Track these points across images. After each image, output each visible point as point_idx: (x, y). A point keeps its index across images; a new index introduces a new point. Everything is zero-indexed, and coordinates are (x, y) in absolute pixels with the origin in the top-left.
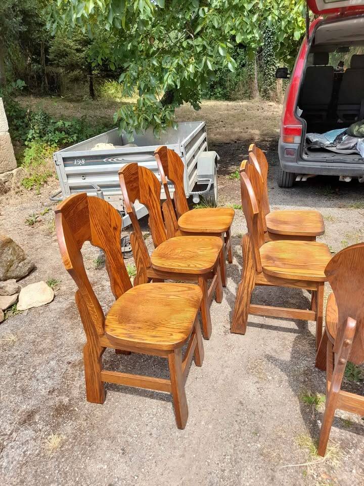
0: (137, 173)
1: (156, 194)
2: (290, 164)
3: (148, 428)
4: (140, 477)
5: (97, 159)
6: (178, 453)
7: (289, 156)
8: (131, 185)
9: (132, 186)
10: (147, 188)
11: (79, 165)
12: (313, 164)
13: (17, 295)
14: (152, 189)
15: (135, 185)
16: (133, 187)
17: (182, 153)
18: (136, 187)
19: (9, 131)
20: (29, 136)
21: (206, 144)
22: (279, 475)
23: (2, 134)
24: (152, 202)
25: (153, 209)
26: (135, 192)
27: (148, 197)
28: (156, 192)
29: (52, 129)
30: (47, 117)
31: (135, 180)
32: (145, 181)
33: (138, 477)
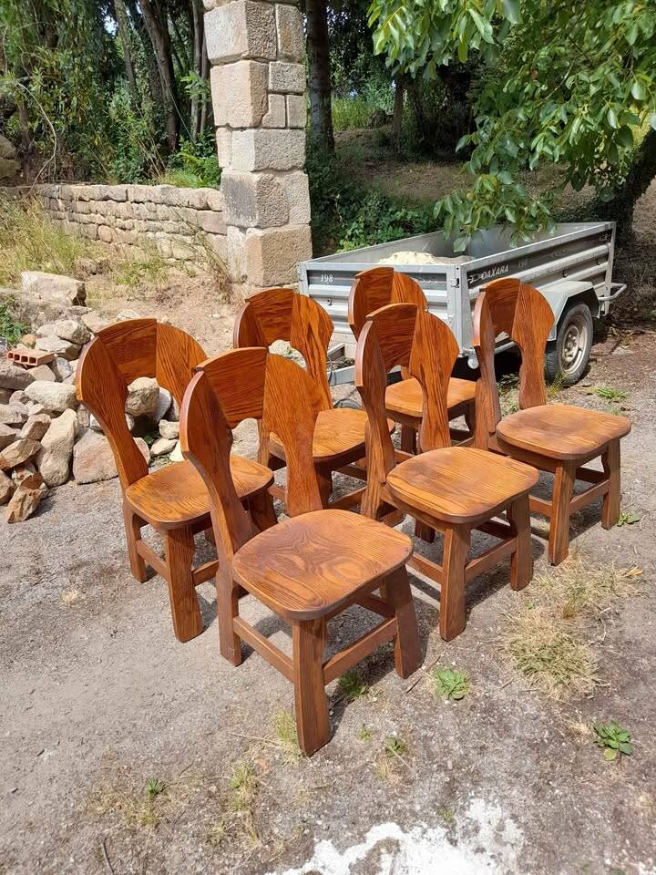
1: (321, 338)
6: (156, 661)
9: (271, 320)
10: (305, 326)
11: (326, 284)
13: (176, 440)
14: (315, 330)
15: (279, 319)
17: (458, 280)
18: (279, 324)
19: (310, 224)
20: (349, 233)
21: (605, 266)
22: (219, 736)
23: (297, 228)
24: (312, 349)
25: (311, 360)
26: (277, 330)
27: (304, 340)
28: (321, 335)
29: (388, 223)
30: (385, 204)
31: (279, 313)
32: (302, 316)
33: (101, 661)
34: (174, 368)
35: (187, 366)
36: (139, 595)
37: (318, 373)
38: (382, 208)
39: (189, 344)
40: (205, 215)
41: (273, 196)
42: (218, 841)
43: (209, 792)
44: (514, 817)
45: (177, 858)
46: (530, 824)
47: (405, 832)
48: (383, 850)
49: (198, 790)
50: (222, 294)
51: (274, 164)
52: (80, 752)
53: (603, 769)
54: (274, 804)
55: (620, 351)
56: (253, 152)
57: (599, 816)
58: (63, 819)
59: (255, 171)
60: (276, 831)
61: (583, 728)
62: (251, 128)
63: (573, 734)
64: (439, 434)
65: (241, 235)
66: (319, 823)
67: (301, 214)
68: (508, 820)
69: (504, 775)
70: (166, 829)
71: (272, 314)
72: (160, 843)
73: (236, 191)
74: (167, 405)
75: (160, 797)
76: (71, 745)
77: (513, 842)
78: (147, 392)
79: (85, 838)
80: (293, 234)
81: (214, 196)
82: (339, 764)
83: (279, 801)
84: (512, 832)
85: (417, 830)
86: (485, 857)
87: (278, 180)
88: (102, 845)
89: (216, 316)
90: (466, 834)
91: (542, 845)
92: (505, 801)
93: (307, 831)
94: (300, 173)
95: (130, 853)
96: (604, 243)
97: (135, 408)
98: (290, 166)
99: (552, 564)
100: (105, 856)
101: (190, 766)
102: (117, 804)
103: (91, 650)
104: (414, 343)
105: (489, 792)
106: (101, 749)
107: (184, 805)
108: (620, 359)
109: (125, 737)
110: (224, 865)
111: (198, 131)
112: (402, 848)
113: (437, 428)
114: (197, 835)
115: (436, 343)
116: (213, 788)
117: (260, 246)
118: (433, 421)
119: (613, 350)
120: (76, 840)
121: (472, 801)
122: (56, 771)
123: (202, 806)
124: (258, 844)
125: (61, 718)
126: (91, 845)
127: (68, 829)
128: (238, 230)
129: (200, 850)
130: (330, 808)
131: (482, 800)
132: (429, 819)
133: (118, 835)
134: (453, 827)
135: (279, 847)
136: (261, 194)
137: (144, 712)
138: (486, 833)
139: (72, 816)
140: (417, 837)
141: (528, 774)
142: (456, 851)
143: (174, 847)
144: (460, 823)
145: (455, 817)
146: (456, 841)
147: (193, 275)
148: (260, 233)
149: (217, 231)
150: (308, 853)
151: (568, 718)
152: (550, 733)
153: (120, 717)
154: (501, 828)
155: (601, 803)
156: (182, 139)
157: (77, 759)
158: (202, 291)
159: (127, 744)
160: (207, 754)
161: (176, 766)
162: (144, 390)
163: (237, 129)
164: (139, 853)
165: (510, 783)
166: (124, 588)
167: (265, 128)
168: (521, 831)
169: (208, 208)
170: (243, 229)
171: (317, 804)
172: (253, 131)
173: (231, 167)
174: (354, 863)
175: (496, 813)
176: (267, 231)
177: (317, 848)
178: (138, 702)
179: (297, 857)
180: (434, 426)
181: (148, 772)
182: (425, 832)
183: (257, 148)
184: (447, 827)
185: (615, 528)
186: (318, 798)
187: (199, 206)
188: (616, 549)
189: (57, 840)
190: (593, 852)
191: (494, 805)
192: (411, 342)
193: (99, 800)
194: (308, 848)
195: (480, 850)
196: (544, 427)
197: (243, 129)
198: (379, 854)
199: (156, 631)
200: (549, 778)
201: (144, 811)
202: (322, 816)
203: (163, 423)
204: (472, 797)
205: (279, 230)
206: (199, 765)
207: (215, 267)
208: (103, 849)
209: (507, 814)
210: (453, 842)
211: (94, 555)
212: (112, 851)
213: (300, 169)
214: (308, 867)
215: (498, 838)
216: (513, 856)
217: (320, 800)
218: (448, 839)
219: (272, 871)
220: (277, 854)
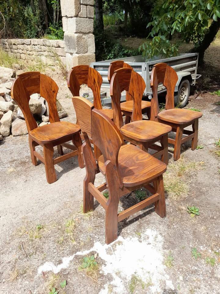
0: (88, 70)
1: (98, 84)
5: (107, 68)
6: (40, 189)
8: (80, 76)
9: (81, 76)
10: (93, 79)
11: (100, 70)
13: (48, 122)
14: (96, 81)
15: (83, 76)
17: (146, 68)
18: (83, 78)
19: (95, 53)
20: (109, 57)
21: (195, 68)
22: (62, 211)
23: (91, 54)
24: (95, 87)
25: (95, 91)
26: (83, 80)
27: (93, 84)
28: (98, 83)
29: (121, 54)
30: (121, 48)
31: (84, 74)
32: (92, 76)
33: (21, 189)
34: (46, 90)
35: (51, 90)
36: (34, 170)
37: (97, 96)
38: (120, 49)
39: (52, 82)
40: (58, 49)
41: (82, 42)
42: (61, 242)
43: (59, 228)
44: (161, 234)
45: (47, 248)
46: (166, 236)
47: (125, 239)
49: (55, 227)
50: (64, 77)
51: (83, 31)
52: (14, 217)
53: (190, 220)
54: (81, 231)
55: (199, 98)
56: (75, 26)
57: (188, 233)
58: (8, 237)
59: (76, 33)
60: (81, 239)
61: (184, 208)
62: (74, 17)
63: (180, 210)
64: (138, 115)
65: (71, 56)
66: (96, 237)
67: (92, 50)
68: (159, 235)
69: (157, 222)
70: (43, 239)
71: (81, 74)
72: (41, 243)
73: (69, 40)
74: (45, 111)
75: (41, 230)
76: (11, 215)
77: (160, 241)
78: (38, 105)
79: (16, 242)
80: (89, 56)
81: (61, 42)
82: (103, 219)
83: (82, 230)
84: (160, 238)
85: (128, 238)
86: (151, 246)
87: (84, 36)
88: (21, 244)
89: (62, 84)
90: (145, 239)
91: (170, 242)
92: (158, 229)
93: (91, 239)
94: (91, 34)
95: (31, 247)
96: (195, 60)
97: (33, 110)
98: (88, 31)
99: (175, 160)
100: (22, 247)
101: (52, 220)
102: (27, 232)
103: (17, 186)
104: (131, 83)
105: (152, 227)
106: (21, 216)
107: (50, 232)
108: (199, 100)
110: (63, 250)
111: (56, 21)
112: (123, 243)
113: (138, 113)
114: (54, 241)
115: (138, 83)
116: (60, 227)
117: (77, 60)
118: (136, 110)
119: (196, 98)
120: (12, 243)
121: (147, 229)
122: (5, 223)
123: (56, 232)
124: (75, 243)
125: (7, 207)
126: (17, 245)
127: (10, 240)
128: (70, 54)
129: (55, 245)
130: (100, 232)
131: (150, 229)
132: (132, 235)
133: (27, 242)
134: (140, 237)
135: (82, 244)
136: (78, 41)
137: (36, 205)
138: (151, 240)
139: (11, 236)
140: (128, 240)
141: (165, 222)
142: (141, 244)
143: (46, 245)
144: (142, 235)
145: (141, 234)
146: (141, 241)
147: (54, 71)
148: (77, 55)
149: (62, 55)
150: (92, 246)
151: (179, 205)
152: (173, 209)
153: (28, 206)
154: (156, 237)
155: (189, 230)
156: (50, 24)
157: (13, 219)
158: (57, 76)
159: (30, 214)
160: (58, 217)
161: (47, 221)
162: (37, 104)
163: (70, 17)
164: (34, 247)
165: (159, 224)
166: (29, 168)
167: (80, 17)
168: (163, 238)
169: (59, 47)
170: (71, 54)
171: (95, 231)
172: (75, 18)
173: (67, 31)
174: (107, 248)
175: (155, 233)
176: (80, 55)
177: (95, 244)
178: (34, 202)
179: (88, 247)
180: (137, 112)
181: (38, 222)
182: (131, 239)
183: (77, 24)
184: (138, 237)
185: (196, 150)
186: (95, 229)
187: (56, 46)
188: (196, 156)
189: (6, 243)
190: (186, 243)
191: (154, 231)
192: (129, 82)
193: (20, 231)
194: (92, 244)
195: (149, 244)
196: (173, 115)
197: (71, 17)
198: (116, 245)
199: (41, 180)
200: (172, 222)
201: (36, 234)
202: (97, 235)
203: (43, 116)
204: (147, 228)
205: (85, 55)
206: (55, 220)
207: (62, 67)
208: (22, 246)
209: (158, 233)
210: (141, 242)
211: (19, 158)
212: (24, 246)
213: (92, 33)
214: (92, 250)
215: (155, 240)
216: (160, 245)
217: (96, 230)
218: (139, 241)
219: (80, 251)
220: (81, 246)
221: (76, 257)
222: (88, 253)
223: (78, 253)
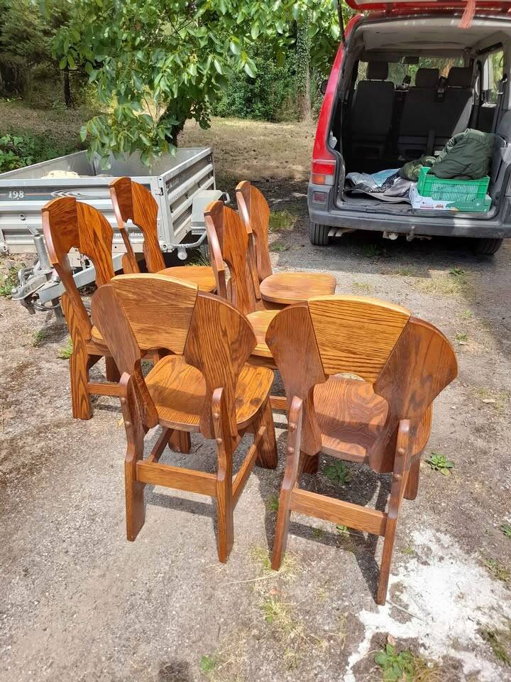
1: (105, 241)
2: (320, 213)
3: (65, 545)
4: (42, 602)
5: (41, 192)
6: (98, 572)
7: (319, 202)
8: (63, 227)
9: (65, 228)
10: (91, 234)
11: (16, 200)
12: (350, 214)
14: (99, 234)
16: (66, 230)
17: (162, 189)
18: (71, 232)
22: (219, 594)
25: (101, 263)
26: (70, 237)
27: (92, 245)
31: (70, 221)
32: (87, 223)
33: (39, 602)
43: (254, 636)
44: (438, 530)
46: (449, 529)
47: (397, 575)
48: (397, 593)
53: (450, 481)
54: (308, 613)
57: (470, 505)
60: (327, 628)
66: (346, 603)
68: (437, 534)
69: (412, 511)
75: (219, 667)
77: (450, 544)
83: (308, 608)
84: (446, 539)
85: (402, 570)
86: (447, 561)
90: (427, 555)
91: (464, 536)
92: (426, 524)
93: (346, 614)
96: (211, 162)
101: (220, 629)
104: (225, 233)
105: (414, 524)
107: (245, 658)
109: (137, 645)
112: (405, 585)
116: (255, 632)
121: (412, 534)
123: (260, 649)
124: (324, 644)
129: (289, 678)
130: (343, 590)
131: (416, 531)
132: (401, 560)
134: (417, 554)
135: (339, 636)
137: (133, 616)
138: (434, 547)
140: (406, 573)
141: (422, 504)
142: (432, 567)
144: (419, 552)
145: (412, 549)
146: (427, 561)
150: (361, 627)
153: (114, 634)
154: (438, 540)
155: (465, 498)
159: (144, 648)
160: (223, 612)
161: (208, 637)
165: (418, 513)
168: (448, 536)
171: (333, 593)
174: (390, 612)
175: (429, 533)
177: (362, 619)
178: (118, 612)
179: (357, 634)
182: (406, 568)
184: (415, 557)
186: (330, 590)
191: (423, 530)
194: (356, 623)
195: (441, 559)
198: (398, 597)
200: (432, 499)
202: (344, 599)
204: (409, 533)
206: (226, 624)
209: (434, 531)
210: (425, 563)
214: (369, 635)
215: (442, 546)
216: (457, 550)
217: (333, 590)
218: (422, 563)
219: (350, 654)
220: (342, 641)
221: (357, 670)
222: (369, 646)
223: (353, 660)
